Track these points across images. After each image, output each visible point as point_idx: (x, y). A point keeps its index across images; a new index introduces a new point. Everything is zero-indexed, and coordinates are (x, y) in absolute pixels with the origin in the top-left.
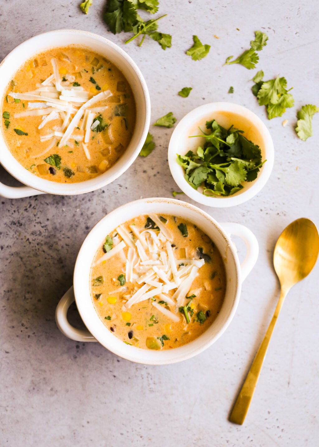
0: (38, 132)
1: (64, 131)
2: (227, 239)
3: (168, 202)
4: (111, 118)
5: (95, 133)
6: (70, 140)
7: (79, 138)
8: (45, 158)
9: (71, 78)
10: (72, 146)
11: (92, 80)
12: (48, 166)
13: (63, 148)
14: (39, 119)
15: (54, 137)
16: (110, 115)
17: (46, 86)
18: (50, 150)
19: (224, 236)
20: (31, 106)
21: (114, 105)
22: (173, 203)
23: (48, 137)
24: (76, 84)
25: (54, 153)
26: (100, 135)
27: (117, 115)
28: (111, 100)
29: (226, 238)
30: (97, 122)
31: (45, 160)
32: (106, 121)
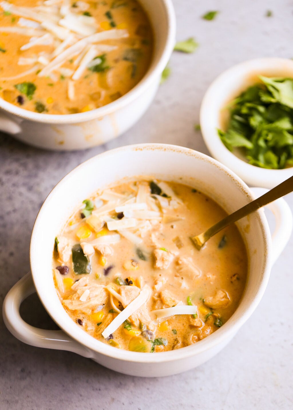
0: (20, 53)
1: (52, 60)
2: (249, 194)
3: (165, 149)
4: (116, 61)
5: (90, 73)
6: (55, 72)
7: (67, 72)
8: (16, 83)
9: (83, 6)
10: (55, 79)
11: (108, 15)
12: (18, 94)
13: (43, 78)
14: (26, 39)
15: (37, 63)
16: (116, 57)
17: (49, 6)
18: (26, 76)
19: (244, 190)
20: (22, 22)
21: (126, 47)
22: (172, 150)
23: (30, 61)
24: (87, 14)
25: (30, 80)
26: (95, 77)
27: (126, 59)
28: (124, 41)
29: (246, 192)
30: (98, 62)
31: (16, 86)
32: (109, 62)
